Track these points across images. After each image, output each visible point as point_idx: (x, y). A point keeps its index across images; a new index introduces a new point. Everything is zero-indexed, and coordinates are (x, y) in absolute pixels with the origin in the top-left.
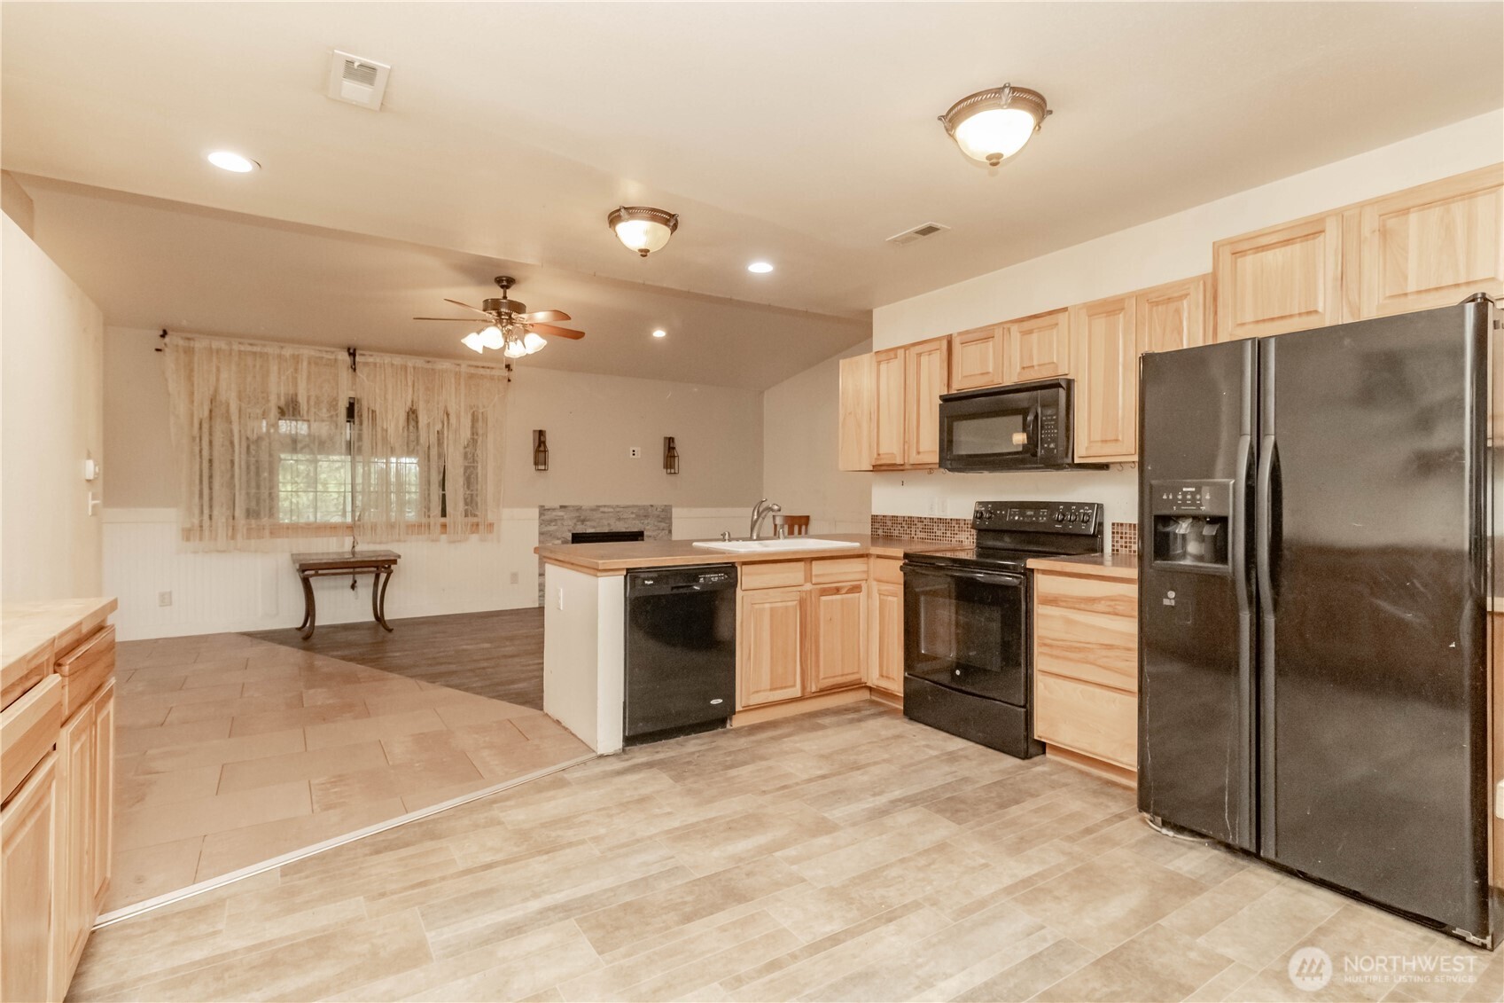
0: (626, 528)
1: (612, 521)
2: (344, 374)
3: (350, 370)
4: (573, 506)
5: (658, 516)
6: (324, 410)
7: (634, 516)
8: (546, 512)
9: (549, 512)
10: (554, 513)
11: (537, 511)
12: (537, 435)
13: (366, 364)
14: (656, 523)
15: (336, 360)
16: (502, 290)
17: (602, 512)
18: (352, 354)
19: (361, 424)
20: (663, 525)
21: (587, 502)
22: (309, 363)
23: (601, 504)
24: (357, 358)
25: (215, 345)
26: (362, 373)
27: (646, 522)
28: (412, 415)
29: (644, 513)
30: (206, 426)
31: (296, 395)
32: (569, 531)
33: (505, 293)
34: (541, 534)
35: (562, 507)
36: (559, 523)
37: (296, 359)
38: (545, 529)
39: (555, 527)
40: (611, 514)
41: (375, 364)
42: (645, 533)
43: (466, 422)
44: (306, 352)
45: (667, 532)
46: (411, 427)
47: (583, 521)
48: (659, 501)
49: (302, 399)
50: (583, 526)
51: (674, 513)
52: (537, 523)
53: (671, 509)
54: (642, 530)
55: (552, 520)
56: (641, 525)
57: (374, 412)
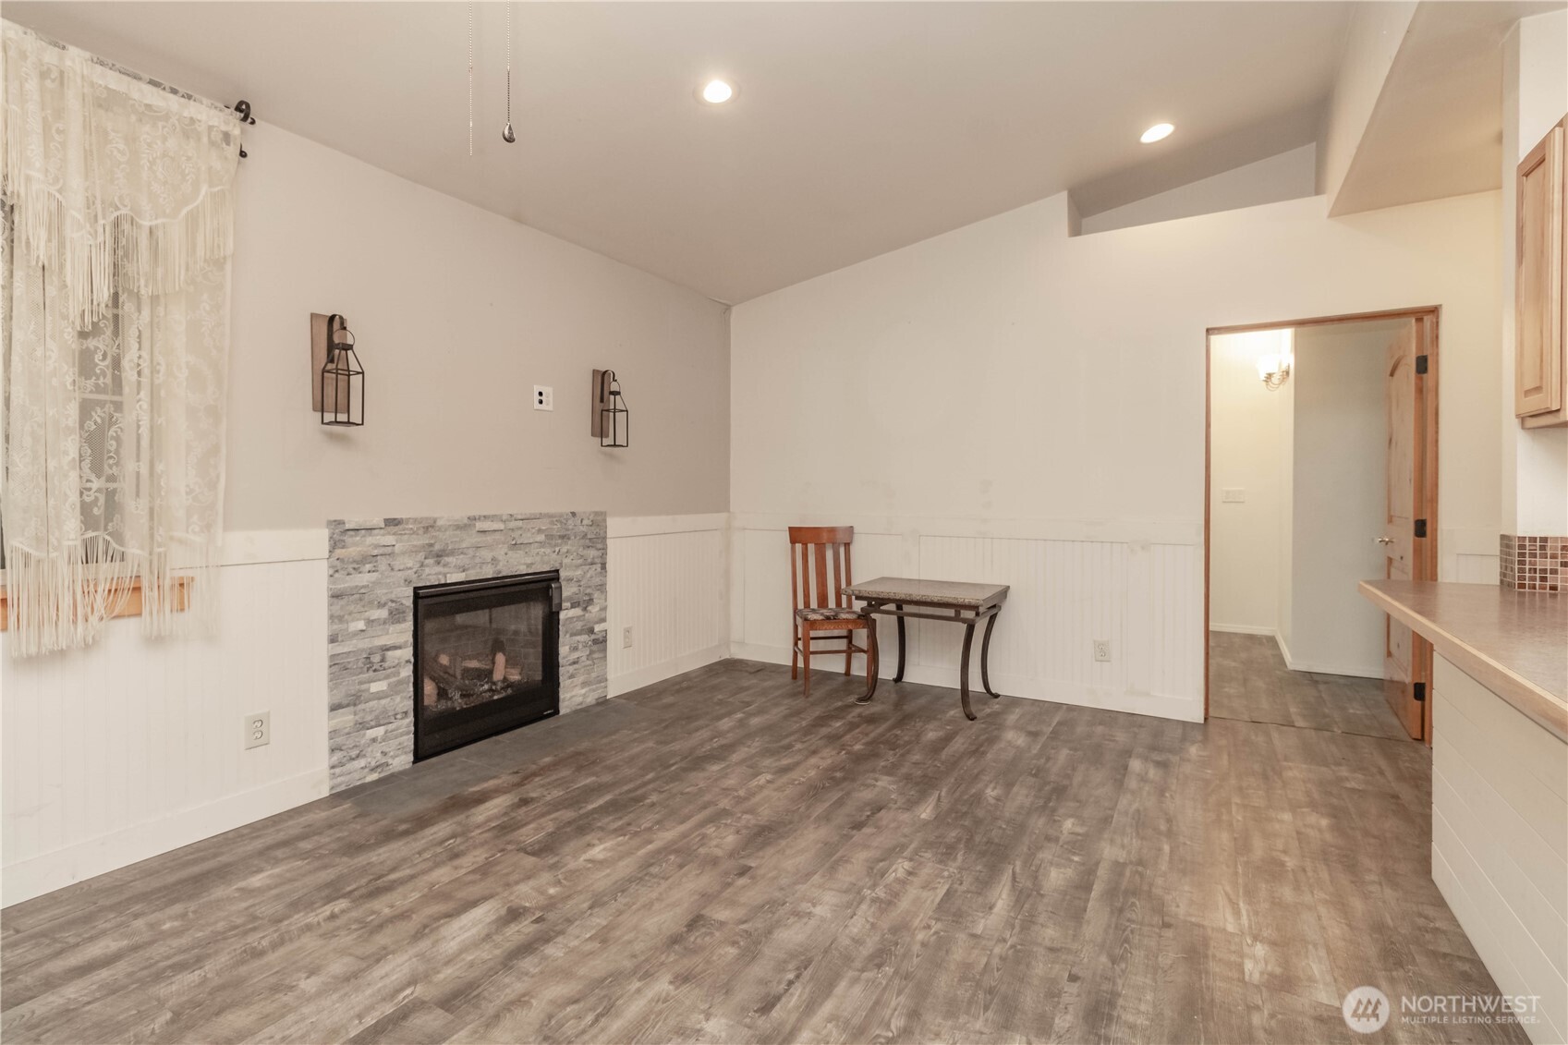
0: (528, 566)
1: (500, 552)
4: (415, 520)
5: (585, 536)
7: (541, 538)
8: (348, 539)
9: (352, 540)
10: (370, 540)
11: (321, 537)
12: (323, 328)
14: (579, 552)
17: (481, 532)
20: (592, 553)
21: (448, 510)
23: (476, 513)
27: (563, 549)
29: (561, 530)
32: (407, 582)
34: (336, 596)
35: (391, 522)
36: (383, 564)
38: (342, 582)
39: (373, 576)
40: (497, 536)
42: (563, 574)
45: (598, 567)
47: (439, 556)
48: (584, 507)
50: (439, 569)
51: (614, 526)
52: (323, 569)
53: (605, 521)
54: (557, 566)
55: (365, 559)
56: (554, 555)
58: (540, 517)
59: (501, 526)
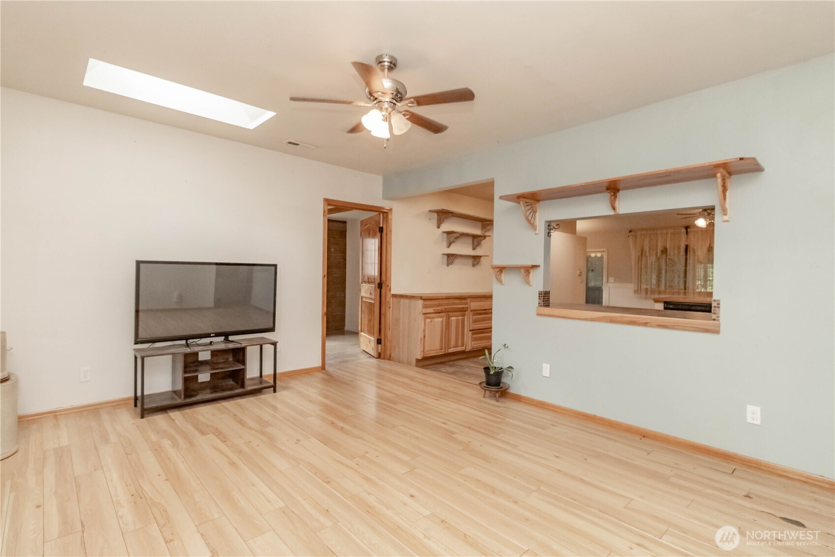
2: (684, 236)
3: (686, 235)
6: (676, 250)
13: (691, 232)
15: (681, 232)
18: (686, 228)
19: (690, 255)
22: (671, 234)
24: (689, 230)
25: (643, 233)
26: (691, 236)
28: (711, 249)
30: (640, 258)
31: (666, 246)
37: (667, 233)
41: (695, 231)
44: (670, 231)
46: (710, 254)
49: (668, 247)
57: (694, 249)
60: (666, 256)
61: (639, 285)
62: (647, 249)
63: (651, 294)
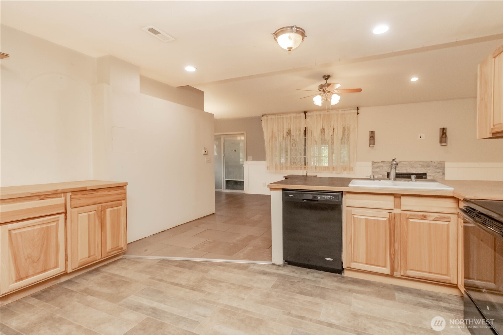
1: (408, 168)
2: (303, 120)
3: (305, 118)
4: (387, 161)
5: (436, 166)
6: (298, 132)
8: (375, 164)
9: (376, 164)
10: (379, 164)
11: (370, 163)
12: (371, 133)
13: (309, 116)
14: (434, 170)
15: (301, 116)
16: (325, 81)
17: (404, 164)
18: (305, 113)
19: (308, 135)
20: (439, 170)
22: (294, 118)
26: (308, 119)
27: (428, 169)
28: (323, 130)
29: (428, 165)
30: (271, 139)
31: (290, 128)
32: (386, 171)
33: (326, 81)
34: (373, 172)
35: (382, 162)
36: (381, 168)
37: (290, 117)
38: (375, 170)
39: (379, 170)
40: (407, 165)
41: (311, 115)
42: (427, 175)
43: (341, 131)
44: (293, 115)
45: (441, 174)
46: (323, 135)
48: (436, 159)
49: (292, 129)
51: (447, 165)
52: (371, 168)
53: (444, 163)
54: (426, 172)
55: (377, 167)
56: (425, 170)
57: (311, 131)
58: (420, 161)
59: (408, 163)
60: (291, 136)
61: (271, 162)
62: (275, 130)
63: (280, 169)
